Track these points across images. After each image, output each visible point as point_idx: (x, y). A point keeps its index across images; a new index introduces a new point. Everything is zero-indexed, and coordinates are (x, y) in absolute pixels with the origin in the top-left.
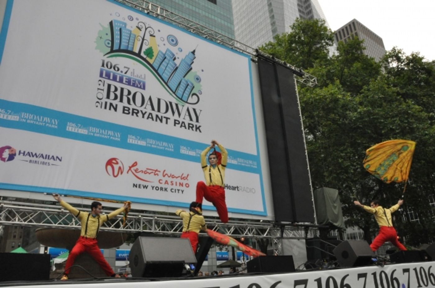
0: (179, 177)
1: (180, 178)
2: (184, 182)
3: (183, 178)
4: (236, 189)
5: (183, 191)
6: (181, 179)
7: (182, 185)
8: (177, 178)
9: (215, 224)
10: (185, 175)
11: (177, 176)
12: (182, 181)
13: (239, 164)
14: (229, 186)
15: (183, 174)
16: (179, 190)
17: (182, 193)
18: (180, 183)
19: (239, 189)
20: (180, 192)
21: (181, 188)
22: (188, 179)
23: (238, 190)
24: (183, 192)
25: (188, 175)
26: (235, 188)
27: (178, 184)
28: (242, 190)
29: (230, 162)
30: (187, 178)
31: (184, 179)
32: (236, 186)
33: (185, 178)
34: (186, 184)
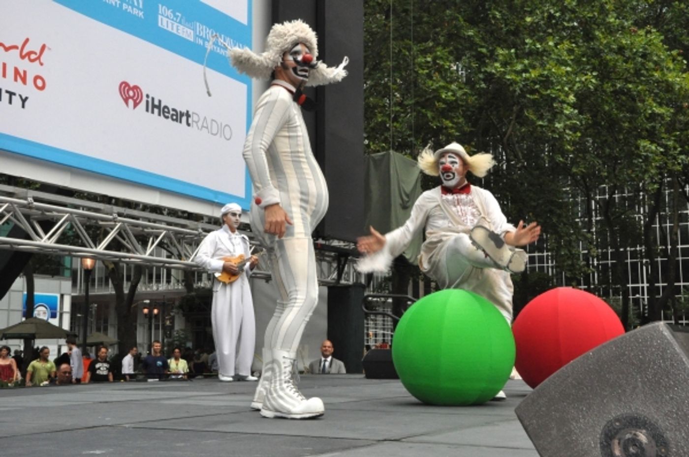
0: (16, 47)
1: (16, 52)
2: (32, 69)
3: (29, 54)
4: (184, 119)
5: (24, 101)
6: (23, 57)
7: (24, 80)
8: (7, 49)
9: (114, 220)
10: (34, 46)
11: (7, 45)
12: (24, 65)
13: (201, 42)
14: (166, 107)
15: (27, 41)
16: (11, 94)
17: (23, 106)
18: (16, 71)
19: (190, 121)
20: (16, 100)
21: (18, 87)
22: (43, 59)
23: (188, 124)
24: (27, 103)
25: (43, 48)
26: (182, 115)
27: (10, 72)
28: (200, 124)
29: (175, 31)
30: (39, 58)
31: (32, 61)
32: (184, 111)
33: (33, 56)
34: (37, 78)
